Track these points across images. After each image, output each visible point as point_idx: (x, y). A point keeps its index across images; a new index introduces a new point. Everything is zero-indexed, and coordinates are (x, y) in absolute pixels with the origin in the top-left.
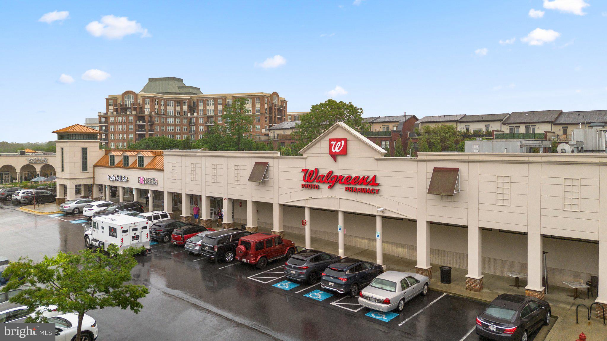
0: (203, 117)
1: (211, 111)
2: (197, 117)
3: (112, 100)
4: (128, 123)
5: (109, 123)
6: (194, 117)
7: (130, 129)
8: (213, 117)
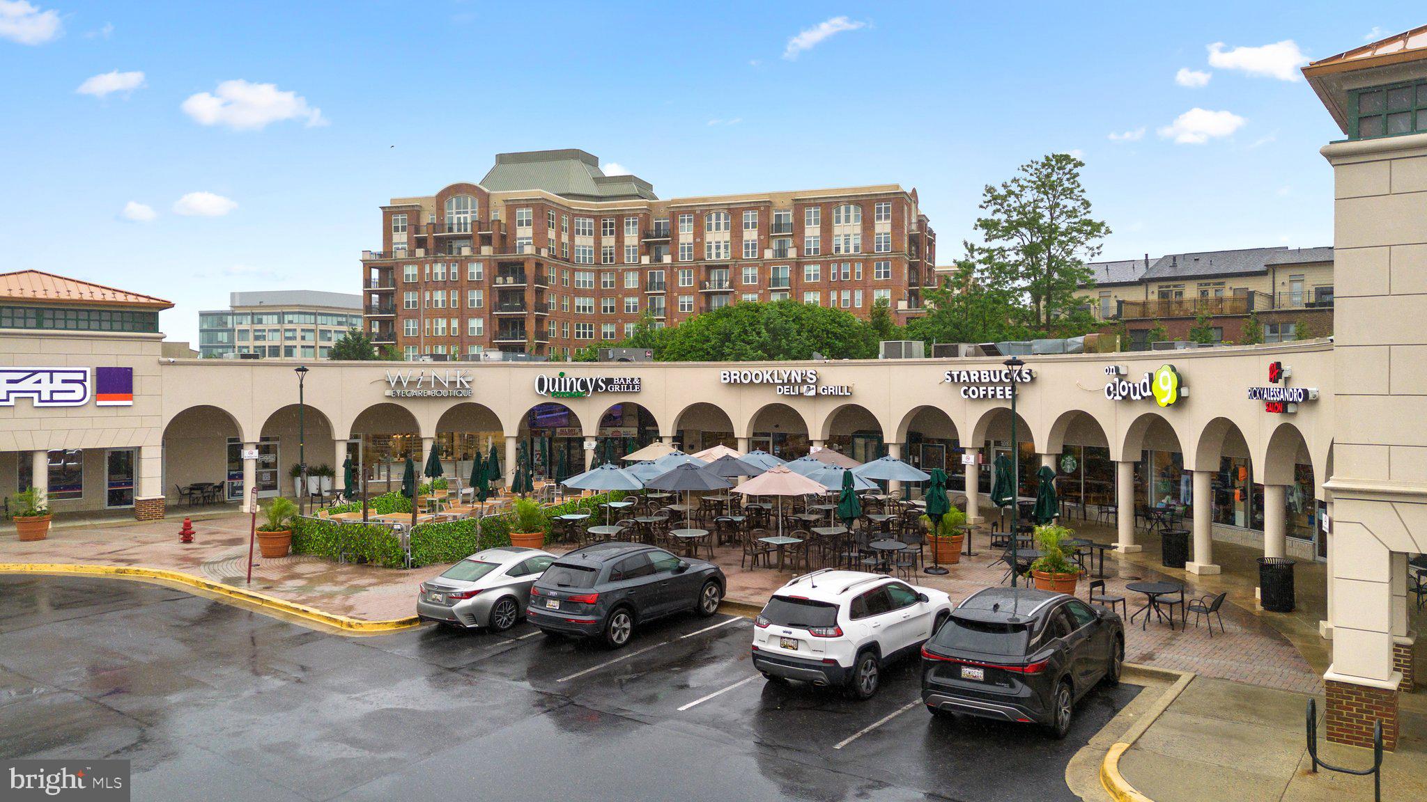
0: (691, 268)
1: (718, 247)
2: (672, 268)
3: (401, 213)
4: (465, 283)
5: (400, 284)
6: (662, 268)
7: (472, 301)
8: (726, 267)
